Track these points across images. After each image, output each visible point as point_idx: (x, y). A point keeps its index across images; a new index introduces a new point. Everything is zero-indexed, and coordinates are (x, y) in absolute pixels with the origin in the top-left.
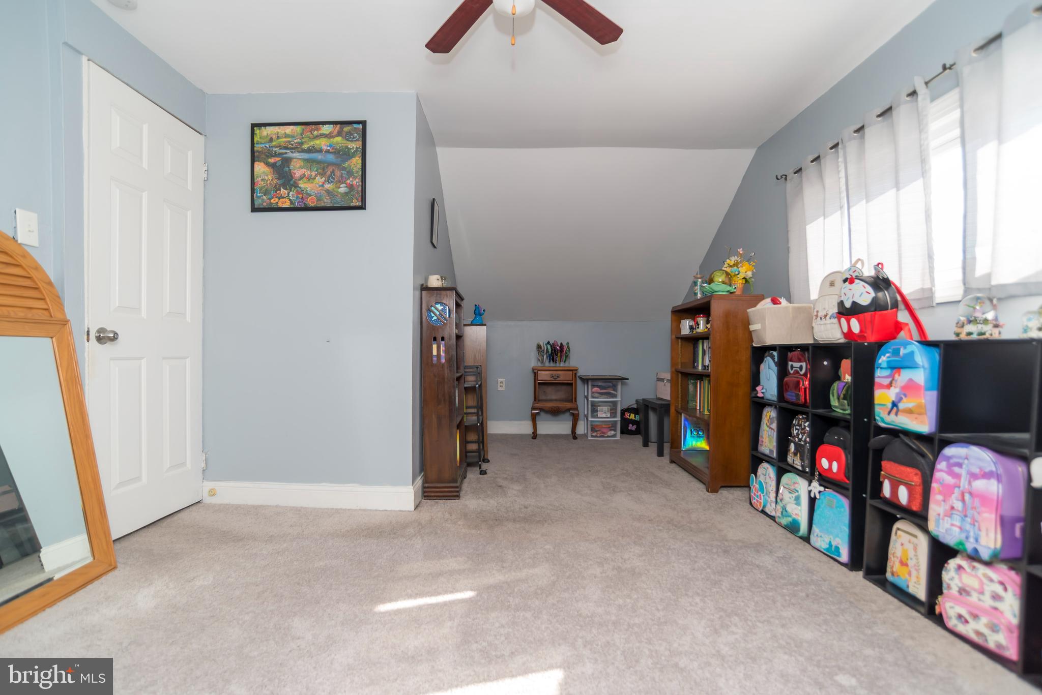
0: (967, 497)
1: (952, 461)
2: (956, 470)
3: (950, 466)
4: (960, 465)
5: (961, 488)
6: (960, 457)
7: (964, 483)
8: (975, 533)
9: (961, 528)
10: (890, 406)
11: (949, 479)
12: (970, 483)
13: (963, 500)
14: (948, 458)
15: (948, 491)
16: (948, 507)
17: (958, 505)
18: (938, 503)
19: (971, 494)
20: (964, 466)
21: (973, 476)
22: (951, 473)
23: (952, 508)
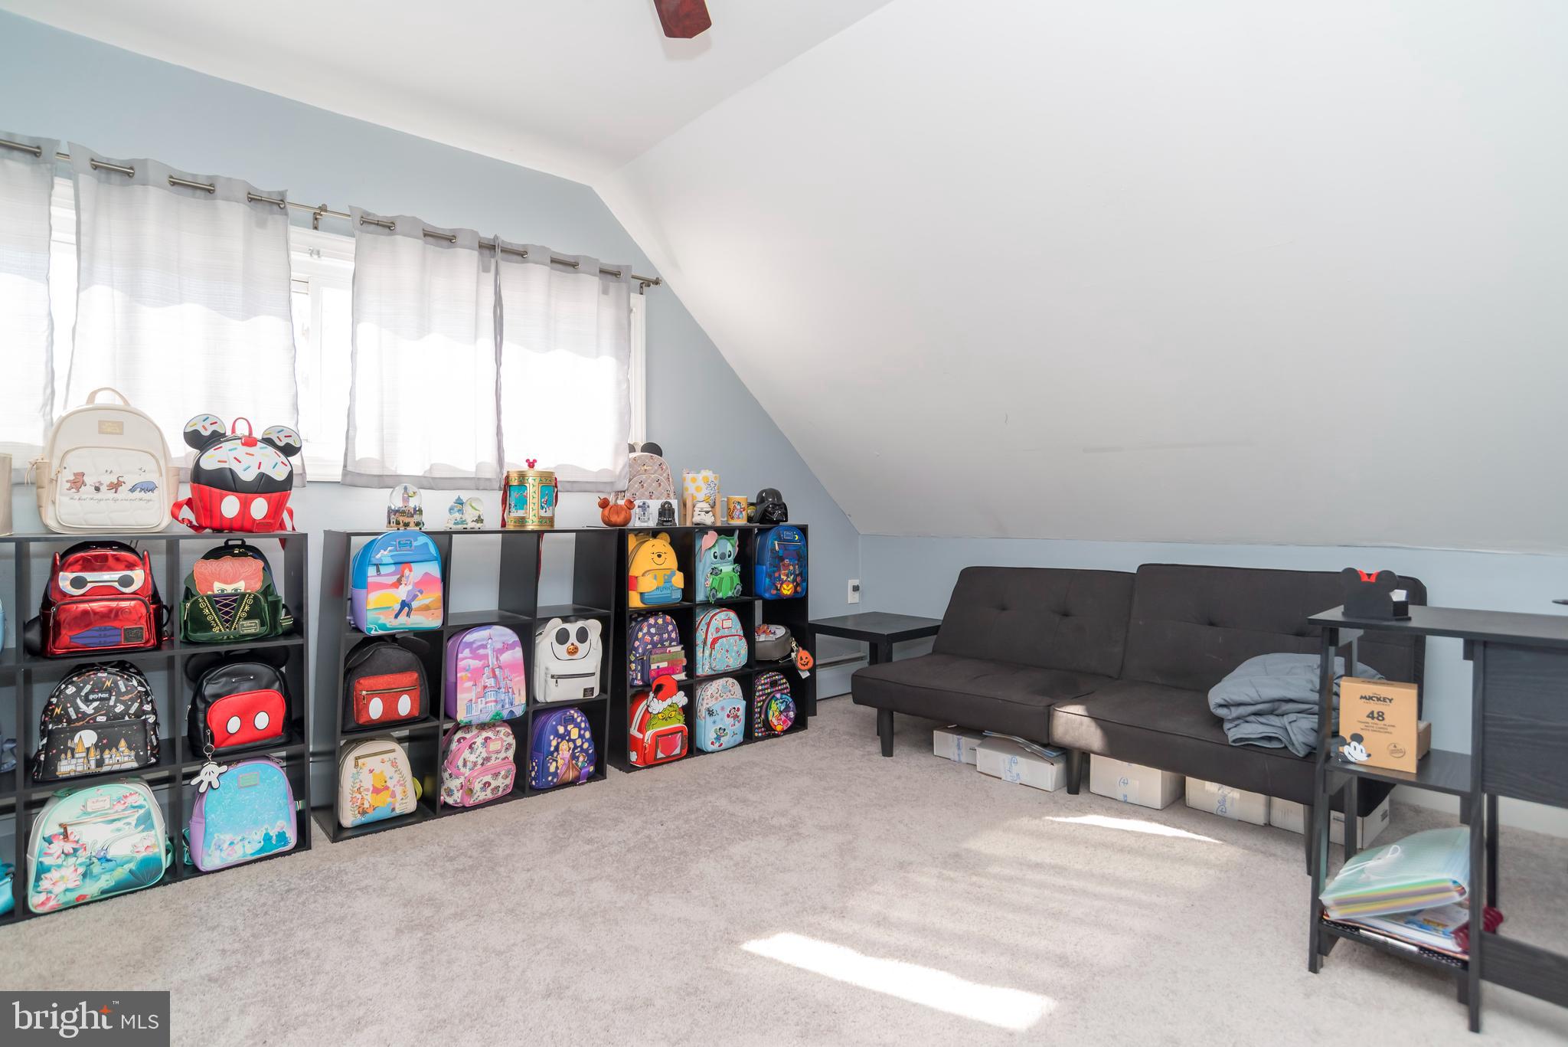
0: (497, 671)
1: (474, 646)
2: (481, 652)
3: (473, 651)
4: (484, 647)
5: (491, 666)
6: (483, 640)
7: (492, 661)
8: (509, 699)
9: (496, 701)
10: (398, 607)
11: (475, 663)
12: (497, 658)
13: (495, 676)
14: (469, 645)
15: (476, 674)
16: (479, 689)
17: (491, 682)
18: (469, 690)
19: (500, 667)
20: (489, 646)
21: (501, 651)
22: (476, 657)
23: (485, 687)
